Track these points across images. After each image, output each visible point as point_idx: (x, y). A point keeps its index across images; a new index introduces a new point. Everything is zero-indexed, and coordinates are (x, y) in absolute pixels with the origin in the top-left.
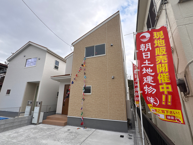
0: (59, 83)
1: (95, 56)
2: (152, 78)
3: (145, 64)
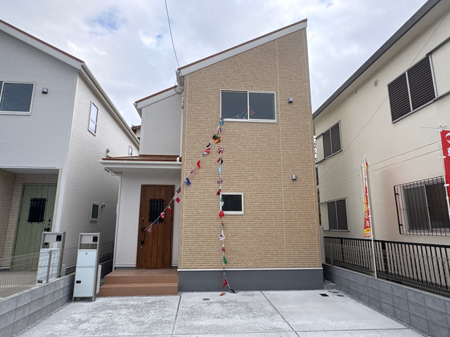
1: (249, 120)
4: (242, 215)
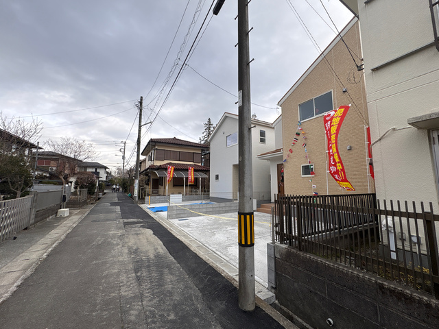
0: (269, 162)
1: (315, 117)
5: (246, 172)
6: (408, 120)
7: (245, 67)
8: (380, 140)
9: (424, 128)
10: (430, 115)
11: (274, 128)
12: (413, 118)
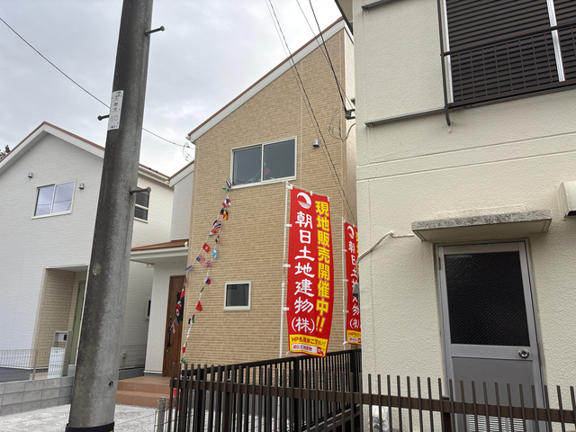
0: (152, 269)
1: (262, 182)
2: (310, 283)
3: (302, 254)
4: (248, 311)
5: (109, 307)
6: (413, 225)
7: (138, 37)
8: (371, 251)
9: (428, 241)
10: (439, 222)
11: (172, 189)
12: (419, 223)
